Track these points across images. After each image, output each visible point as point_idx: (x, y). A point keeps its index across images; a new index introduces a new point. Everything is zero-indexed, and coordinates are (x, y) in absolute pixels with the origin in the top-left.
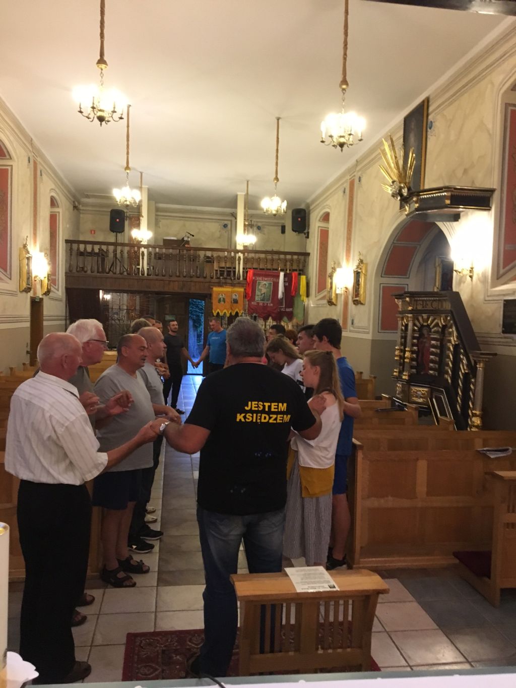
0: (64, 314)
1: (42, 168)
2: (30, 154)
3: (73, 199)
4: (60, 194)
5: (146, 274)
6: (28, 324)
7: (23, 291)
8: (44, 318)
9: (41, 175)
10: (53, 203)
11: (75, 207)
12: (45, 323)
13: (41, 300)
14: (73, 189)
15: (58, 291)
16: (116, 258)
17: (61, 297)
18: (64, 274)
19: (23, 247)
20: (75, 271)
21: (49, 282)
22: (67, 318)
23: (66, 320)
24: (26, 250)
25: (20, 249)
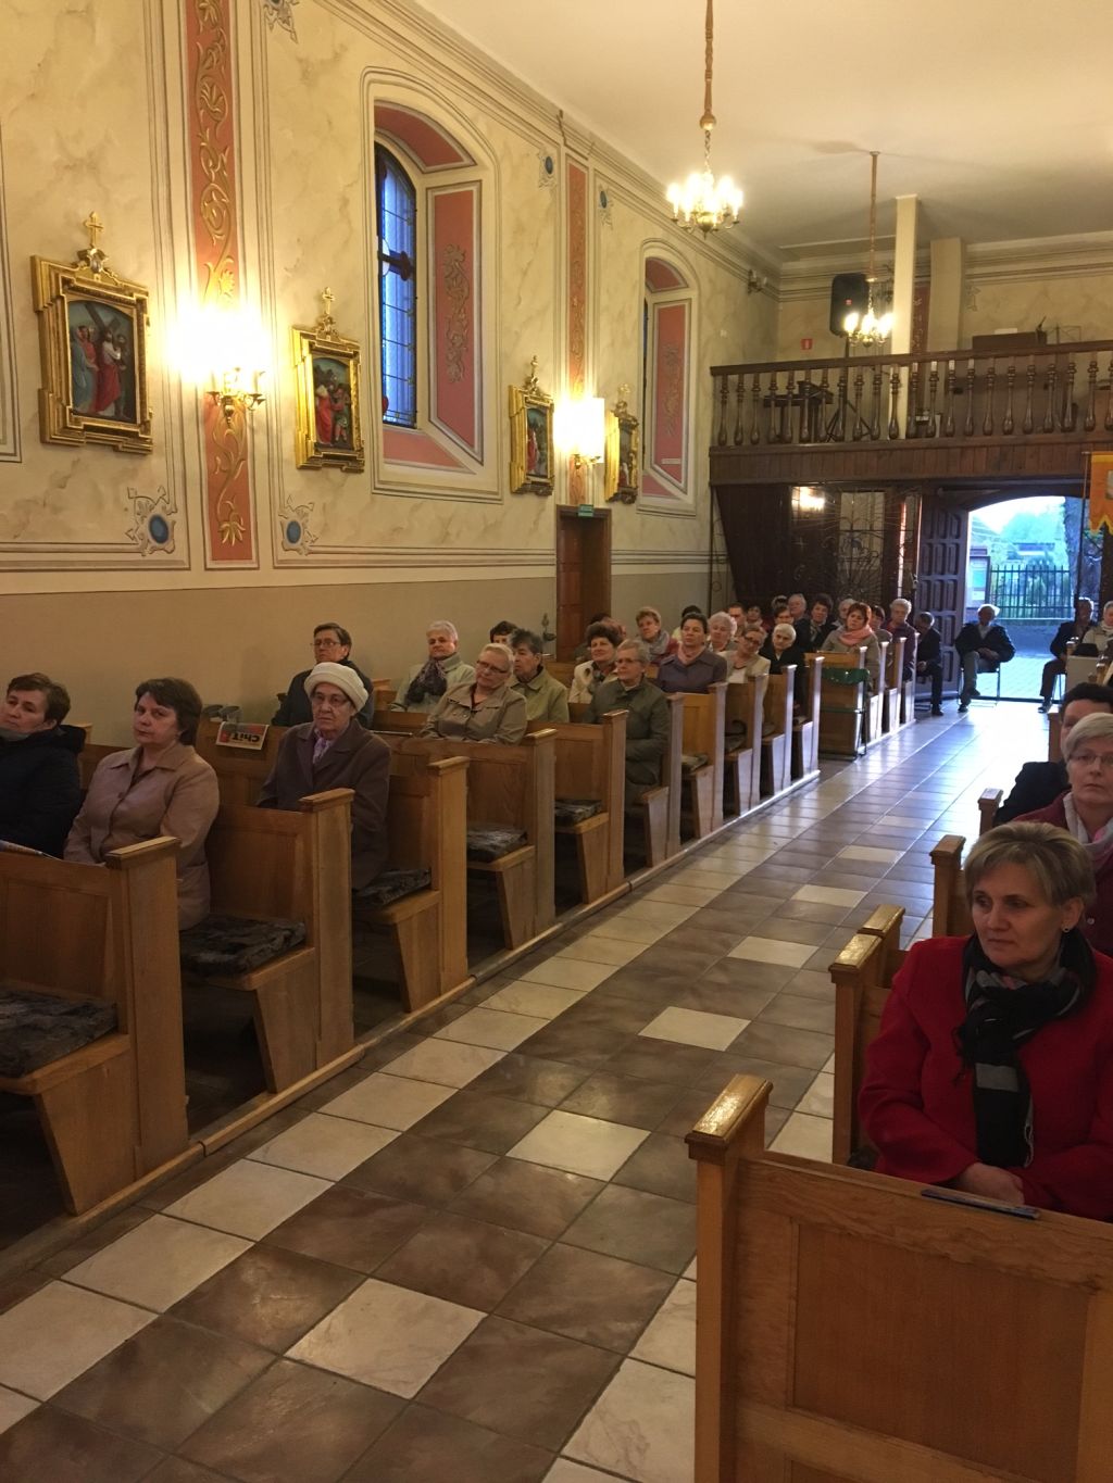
0: (705, 547)
1: (605, 186)
2: (552, 151)
3: (748, 268)
4: (691, 254)
5: (903, 435)
6: (551, 572)
7: (521, 491)
8: (613, 557)
9: (604, 205)
10: (658, 275)
11: (752, 286)
12: (616, 570)
13: (608, 512)
14: (746, 241)
15: (686, 493)
16: (846, 402)
17: (692, 509)
18: (706, 451)
19: (523, 383)
20: (731, 442)
21: (634, 471)
22: (714, 558)
23: (711, 562)
24: (533, 390)
25: (510, 387)
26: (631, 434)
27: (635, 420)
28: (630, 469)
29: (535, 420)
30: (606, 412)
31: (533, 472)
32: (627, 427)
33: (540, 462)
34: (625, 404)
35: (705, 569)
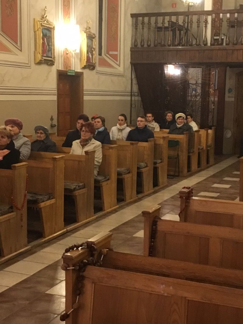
0: (129, 89)
6: (55, 98)
7: (40, 63)
8: (84, 92)
12: (86, 98)
13: (82, 73)
15: (119, 66)
17: (122, 73)
18: (129, 49)
19: (41, 18)
20: (139, 46)
21: (94, 56)
22: (133, 94)
23: (131, 96)
24: (45, 20)
25: (34, 19)
26: (92, 41)
27: (94, 34)
28: (92, 55)
29: (46, 33)
30: (80, 31)
31: (45, 55)
32: (90, 37)
33: (49, 51)
34: (90, 28)
35: (129, 98)
